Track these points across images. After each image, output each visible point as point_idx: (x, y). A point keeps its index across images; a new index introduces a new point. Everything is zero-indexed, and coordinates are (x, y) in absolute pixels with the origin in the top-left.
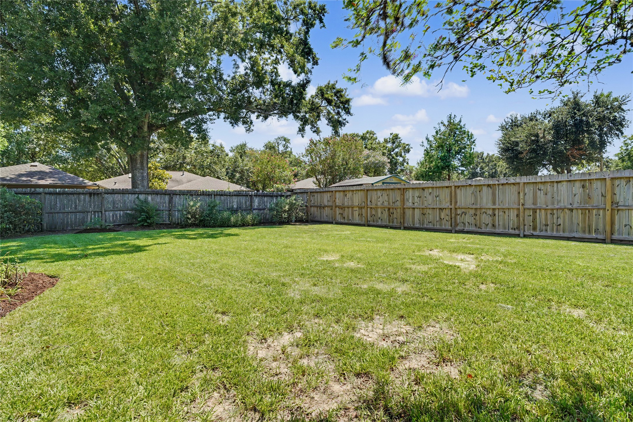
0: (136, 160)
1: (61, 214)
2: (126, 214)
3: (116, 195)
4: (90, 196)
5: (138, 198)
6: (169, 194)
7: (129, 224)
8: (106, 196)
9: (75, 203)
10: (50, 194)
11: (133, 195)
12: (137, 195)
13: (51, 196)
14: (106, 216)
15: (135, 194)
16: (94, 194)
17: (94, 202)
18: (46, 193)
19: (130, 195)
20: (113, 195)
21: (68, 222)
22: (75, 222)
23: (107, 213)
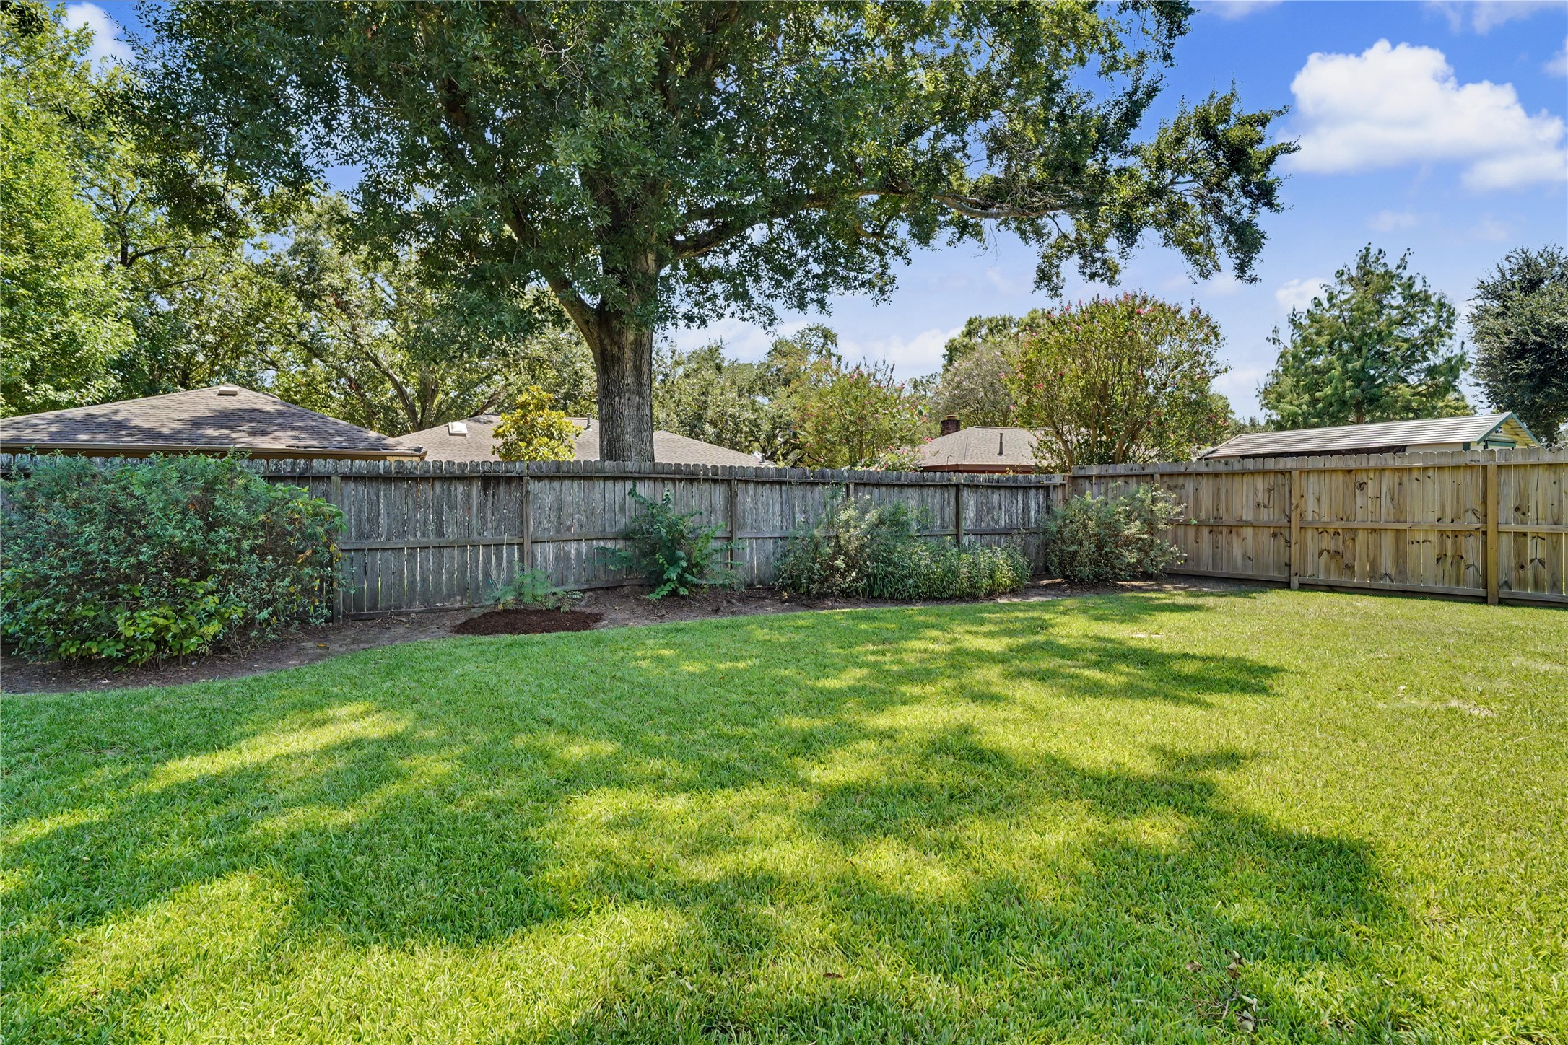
0: (620, 361)
1: (390, 554)
2: (602, 551)
3: (567, 483)
4: (485, 488)
5: (633, 493)
6: (728, 482)
7: (607, 588)
8: (533, 486)
9: (438, 514)
10: (357, 478)
11: (619, 485)
12: (629, 485)
13: (360, 487)
14: (534, 556)
15: (624, 479)
16: (497, 479)
17: (496, 509)
18: (345, 478)
19: (610, 484)
20: (556, 484)
21: (412, 583)
22: (437, 584)
23: (539, 547)
